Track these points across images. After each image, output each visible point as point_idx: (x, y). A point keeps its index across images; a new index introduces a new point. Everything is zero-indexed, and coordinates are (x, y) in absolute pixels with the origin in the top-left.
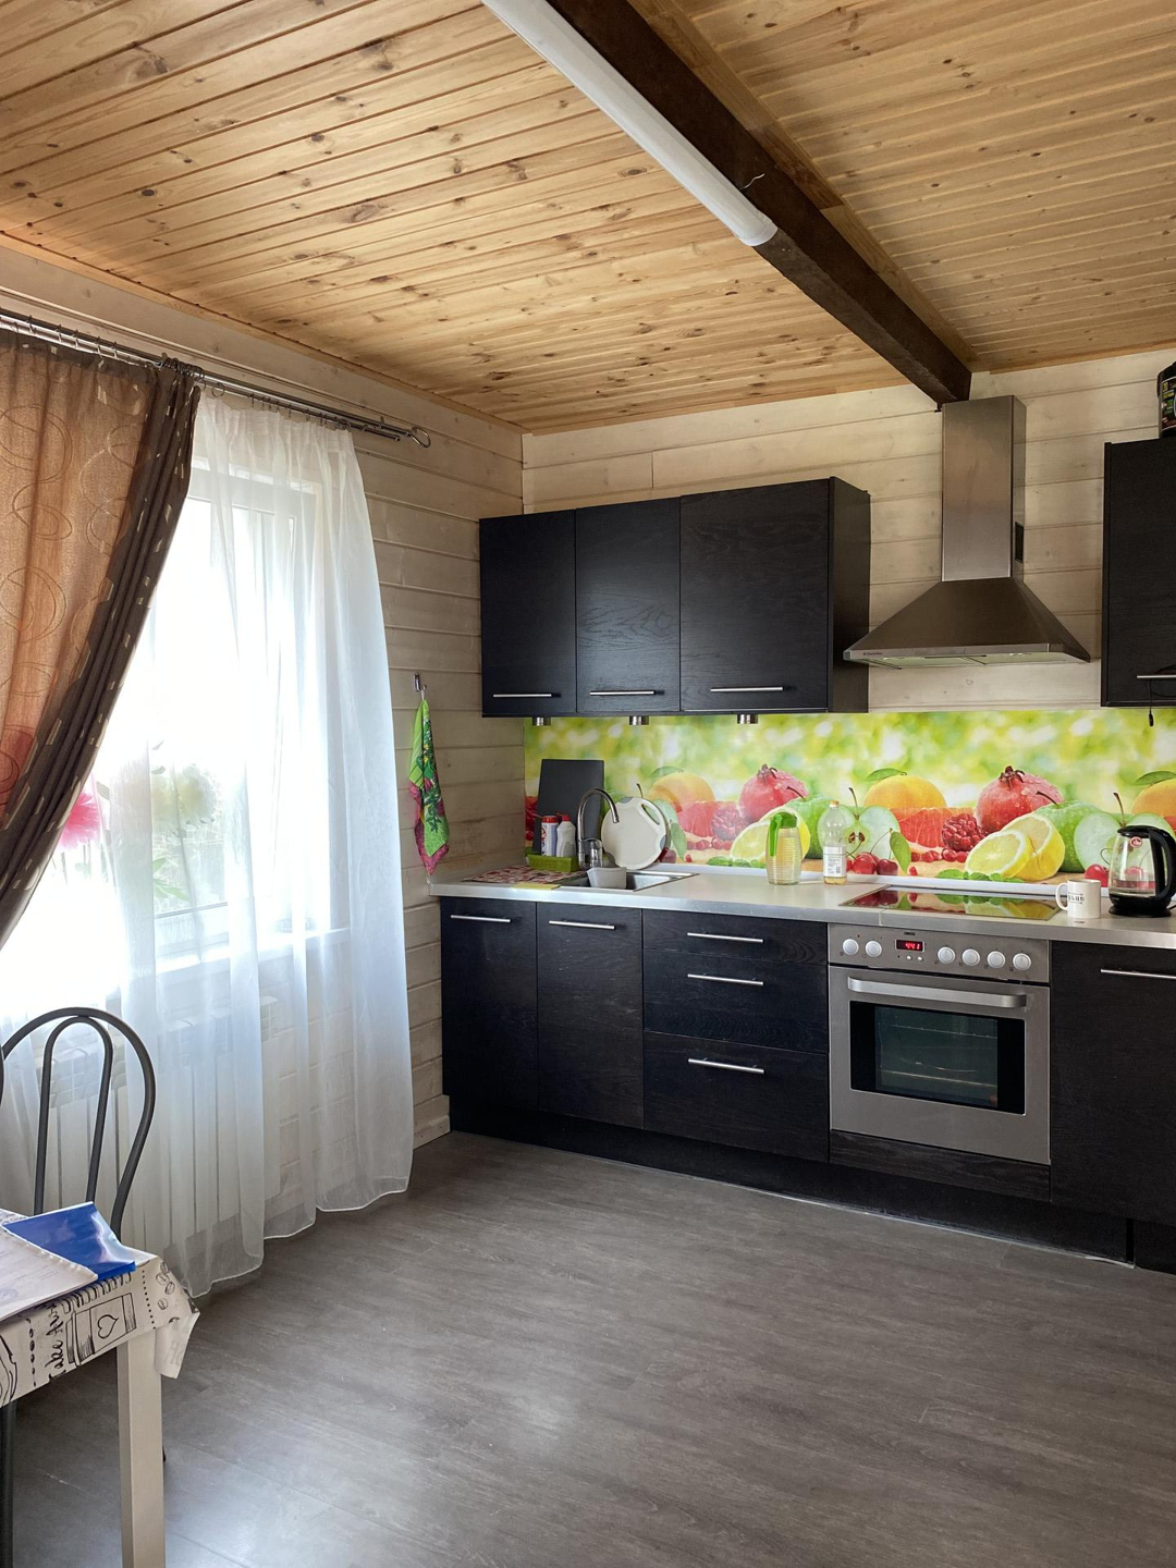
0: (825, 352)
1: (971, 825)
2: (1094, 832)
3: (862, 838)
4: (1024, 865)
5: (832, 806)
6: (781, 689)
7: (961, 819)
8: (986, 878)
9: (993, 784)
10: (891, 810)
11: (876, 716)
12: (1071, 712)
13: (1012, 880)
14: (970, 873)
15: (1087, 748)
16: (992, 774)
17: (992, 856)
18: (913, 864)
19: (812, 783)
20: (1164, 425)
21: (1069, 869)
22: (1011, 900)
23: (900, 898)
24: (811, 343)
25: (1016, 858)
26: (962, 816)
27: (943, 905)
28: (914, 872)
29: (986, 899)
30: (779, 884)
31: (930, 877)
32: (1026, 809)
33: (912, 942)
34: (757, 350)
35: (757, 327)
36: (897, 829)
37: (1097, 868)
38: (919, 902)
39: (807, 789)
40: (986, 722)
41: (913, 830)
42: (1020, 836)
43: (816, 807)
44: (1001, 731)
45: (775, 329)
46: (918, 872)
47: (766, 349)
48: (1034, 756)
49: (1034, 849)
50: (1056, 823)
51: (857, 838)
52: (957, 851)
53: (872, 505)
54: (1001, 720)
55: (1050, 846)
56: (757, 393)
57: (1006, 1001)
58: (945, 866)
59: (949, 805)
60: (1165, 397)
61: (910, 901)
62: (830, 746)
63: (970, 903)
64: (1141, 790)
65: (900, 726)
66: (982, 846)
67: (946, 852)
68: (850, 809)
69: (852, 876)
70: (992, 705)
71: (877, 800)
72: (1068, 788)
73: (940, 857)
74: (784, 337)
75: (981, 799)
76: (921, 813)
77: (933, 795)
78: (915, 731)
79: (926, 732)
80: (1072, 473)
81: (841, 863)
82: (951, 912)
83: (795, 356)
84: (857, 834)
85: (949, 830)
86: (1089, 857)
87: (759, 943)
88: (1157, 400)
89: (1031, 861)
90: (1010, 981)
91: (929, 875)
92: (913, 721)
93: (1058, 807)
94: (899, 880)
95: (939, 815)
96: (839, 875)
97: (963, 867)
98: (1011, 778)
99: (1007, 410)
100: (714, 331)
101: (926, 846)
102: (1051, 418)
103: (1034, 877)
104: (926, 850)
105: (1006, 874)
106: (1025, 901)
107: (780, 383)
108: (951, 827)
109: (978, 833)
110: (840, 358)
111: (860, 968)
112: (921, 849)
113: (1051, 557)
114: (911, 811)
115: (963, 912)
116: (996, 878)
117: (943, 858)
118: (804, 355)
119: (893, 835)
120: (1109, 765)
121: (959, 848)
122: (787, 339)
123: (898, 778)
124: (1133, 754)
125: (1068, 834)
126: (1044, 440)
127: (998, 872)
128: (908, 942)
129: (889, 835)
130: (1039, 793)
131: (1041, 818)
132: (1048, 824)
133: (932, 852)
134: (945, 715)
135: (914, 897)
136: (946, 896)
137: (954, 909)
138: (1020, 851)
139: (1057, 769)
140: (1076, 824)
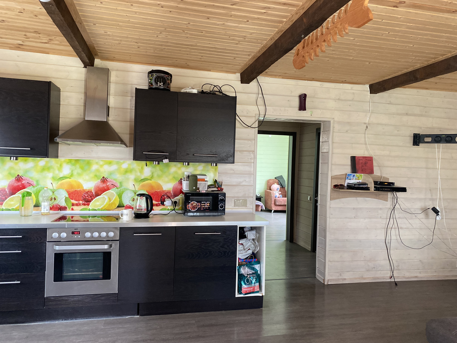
0: (49, 40)
1: (91, 194)
2: (127, 195)
3: (55, 199)
4: (107, 205)
5: (45, 189)
6: (30, 149)
7: (88, 192)
8: (96, 210)
9: (98, 182)
10: (66, 190)
11: (61, 159)
12: (122, 161)
13: (103, 210)
14: (91, 209)
15: (126, 171)
16: (98, 179)
17: (98, 203)
18: (72, 207)
19: (37, 181)
20: (150, 86)
21: (120, 206)
22: (103, 216)
23: (68, 218)
24: (45, 36)
25: (105, 204)
26: (89, 192)
27: (82, 219)
28: (72, 209)
29: (95, 216)
30: (24, 216)
31: (78, 211)
32: (108, 189)
33: (77, 232)
34: (24, 33)
35: (26, 26)
36: (67, 196)
37: (128, 206)
38: (74, 219)
39: (35, 183)
40: (97, 163)
41: (73, 196)
42: (106, 197)
43: (38, 189)
44: (101, 166)
45: (33, 29)
46: (74, 209)
47: (28, 34)
48: (111, 173)
49: (110, 201)
50: (117, 193)
51: (53, 199)
52: (87, 202)
53: (61, 92)
54: (101, 163)
55: (115, 200)
56: (19, 47)
57: (106, 247)
58: (83, 207)
59: (85, 188)
60: (150, 78)
61: (71, 219)
62: (43, 169)
63: (91, 218)
64: (140, 183)
65: (69, 163)
66: (95, 201)
67: (83, 202)
68: (51, 190)
69: (52, 212)
70: (99, 158)
71: (61, 187)
72: (121, 183)
73: (81, 204)
74: (36, 32)
75: (95, 186)
76: (76, 191)
77: (80, 185)
78: (74, 165)
79: (78, 166)
80: (124, 94)
81: (48, 208)
82: (84, 221)
83: (39, 39)
84: (53, 198)
85: (85, 196)
86: (126, 202)
87: (21, 238)
88: (147, 79)
89: (109, 204)
90: (107, 241)
91: (77, 210)
92: (73, 162)
93: (118, 188)
94: (68, 212)
95: (81, 191)
96: (47, 212)
97: (89, 207)
98: (104, 180)
99: (106, 72)
100: (9, 23)
101: (77, 201)
102: (118, 77)
103: (110, 209)
104: (77, 202)
105: (101, 209)
106: (107, 216)
107: (29, 46)
108: (85, 195)
109: (93, 197)
110: (53, 44)
111: (58, 242)
112: (75, 202)
113: (117, 116)
114: (72, 190)
115: (88, 221)
116: (99, 210)
117: (82, 205)
118: (42, 39)
119: (66, 198)
120: (132, 177)
121: (87, 201)
122: (37, 33)
123: (68, 180)
124: (139, 174)
125: (120, 196)
126: (116, 83)
127: (99, 208)
128: (75, 232)
129: (64, 198)
130: (112, 184)
131: (113, 191)
132: (115, 193)
133: (79, 203)
134: (84, 161)
135: (72, 217)
136: (82, 216)
137: (86, 220)
138: (106, 202)
139: (117, 178)
140: (122, 194)
